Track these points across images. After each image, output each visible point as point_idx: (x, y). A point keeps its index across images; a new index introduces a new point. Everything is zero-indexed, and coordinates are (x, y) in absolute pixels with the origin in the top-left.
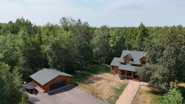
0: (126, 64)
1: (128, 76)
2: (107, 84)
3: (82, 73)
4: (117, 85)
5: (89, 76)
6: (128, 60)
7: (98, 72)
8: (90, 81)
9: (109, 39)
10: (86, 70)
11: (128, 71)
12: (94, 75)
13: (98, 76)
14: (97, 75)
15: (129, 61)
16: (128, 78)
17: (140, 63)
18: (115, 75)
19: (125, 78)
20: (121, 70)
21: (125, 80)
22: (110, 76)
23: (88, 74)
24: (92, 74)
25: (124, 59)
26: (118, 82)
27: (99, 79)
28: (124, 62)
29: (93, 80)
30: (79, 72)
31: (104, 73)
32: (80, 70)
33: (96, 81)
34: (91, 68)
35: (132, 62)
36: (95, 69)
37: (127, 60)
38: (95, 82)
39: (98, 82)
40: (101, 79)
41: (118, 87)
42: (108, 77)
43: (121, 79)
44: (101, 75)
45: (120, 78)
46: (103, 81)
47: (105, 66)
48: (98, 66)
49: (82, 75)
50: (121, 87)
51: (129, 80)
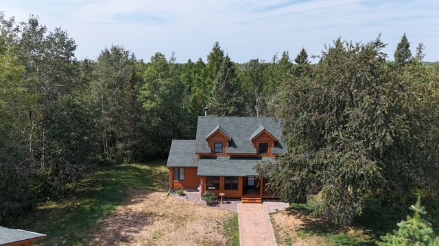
0: (215, 158)
1: (228, 191)
2: (178, 234)
3: (68, 210)
4: (210, 229)
5: (101, 215)
6: (220, 145)
7: (126, 195)
8: (111, 236)
9: (136, 87)
10: (80, 196)
11: (227, 178)
12: (119, 208)
13: (134, 210)
14: (129, 206)
15: (223, 146)
16: (228, 199)
17: (254, 151)
18: (184, 195)
19: (219, 198)
20: (207, 177)
21: (221, 205)
22: (171, 203)
23: (92, 211)
24: (108, 206)
25: (209, 143)
26: (206, 216)
27: (142, 219)
28: (208, 150)
29: (120, 228)
30: (54, 205)
31: (146, 193)
32: (55, 199)
33: (136, 232)
34: (93, 183)
35: (231, 148)
36: (109, 185)
37: (217, 145)
38: (133, 234)
39: (143, 233)
40: (150, 219)
41: (216, 233)
42: (168, 207)
43: (210, 204)
44: (142, 205)
45: (205, 203)
46: (158, 225)
47: (132, 168)
48: (112, 172)
49: (69, 216)
50: (225, 235)
51: (233, 202)
